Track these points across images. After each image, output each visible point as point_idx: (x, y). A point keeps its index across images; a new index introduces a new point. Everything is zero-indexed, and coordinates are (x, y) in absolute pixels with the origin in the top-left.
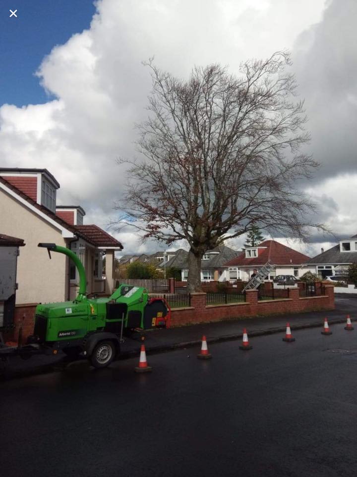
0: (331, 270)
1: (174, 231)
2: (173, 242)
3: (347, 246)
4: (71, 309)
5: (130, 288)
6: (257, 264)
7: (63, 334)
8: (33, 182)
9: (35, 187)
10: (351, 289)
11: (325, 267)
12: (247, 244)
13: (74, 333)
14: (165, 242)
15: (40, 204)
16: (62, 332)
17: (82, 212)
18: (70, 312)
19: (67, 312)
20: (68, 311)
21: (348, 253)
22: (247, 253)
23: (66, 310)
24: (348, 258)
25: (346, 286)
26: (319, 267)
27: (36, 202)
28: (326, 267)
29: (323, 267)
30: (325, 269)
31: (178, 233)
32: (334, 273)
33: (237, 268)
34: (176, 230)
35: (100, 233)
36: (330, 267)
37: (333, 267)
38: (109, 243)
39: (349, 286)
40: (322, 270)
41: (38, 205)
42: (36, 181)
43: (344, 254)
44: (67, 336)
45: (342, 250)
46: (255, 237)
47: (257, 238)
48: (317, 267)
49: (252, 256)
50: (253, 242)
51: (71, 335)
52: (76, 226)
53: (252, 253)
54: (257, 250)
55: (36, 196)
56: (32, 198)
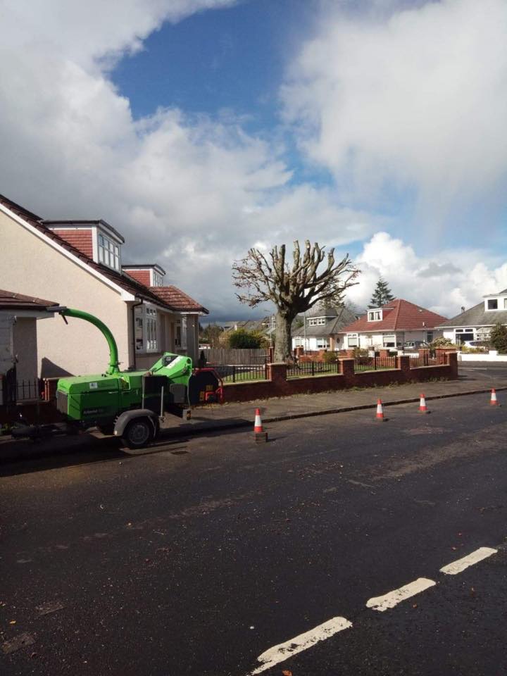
0: (473, 334)
1: (259, 290)
2: (257, 304)
3: (493, 304)
4: (96, 384)
5: (173, 358)
6: (381, 329)
7: (88, 412)
8: (88, 236)
9: (90, 242)
10: (493, 356)
11: (464, 330)
12: (371, 305)
13: (102, 411)
14: (247, 304)
15: (97, 262)
16: (86, 410)
17: (160, 271)
18: (96, 387)
19: (91, 387)
20: (92, 385)
21: (495, 313)
22: (369, 316)
23: (90, 384)
24: (494, 318)
25: (487, 353)
26: (457, 331)
27: (92, 260)
28: (467, 331)
29: (462, 331)
30: (464, 332)
31: (263, 293)
32: (475, 337)
33: (357, 334)
34: (261, 290)
35: (179, 296)
36: (471, 330)
37: (474, 330)
38: (189, 307)
39: (490, 352)
40: (461, 334)
41: (95, 263)
42: (91, 234)
43: (490, 313)
44: (94, 414)
45: (487, 309)
46: (383, 296)
47: (384, 298)
48: (455, 330)
49: (376, 320)
50: (380, 302)
51: (98, 413)
52: (152, 288)
53: (376, 316)
54: (381, 311)
55: (92, 253)
56: (88, 255)
